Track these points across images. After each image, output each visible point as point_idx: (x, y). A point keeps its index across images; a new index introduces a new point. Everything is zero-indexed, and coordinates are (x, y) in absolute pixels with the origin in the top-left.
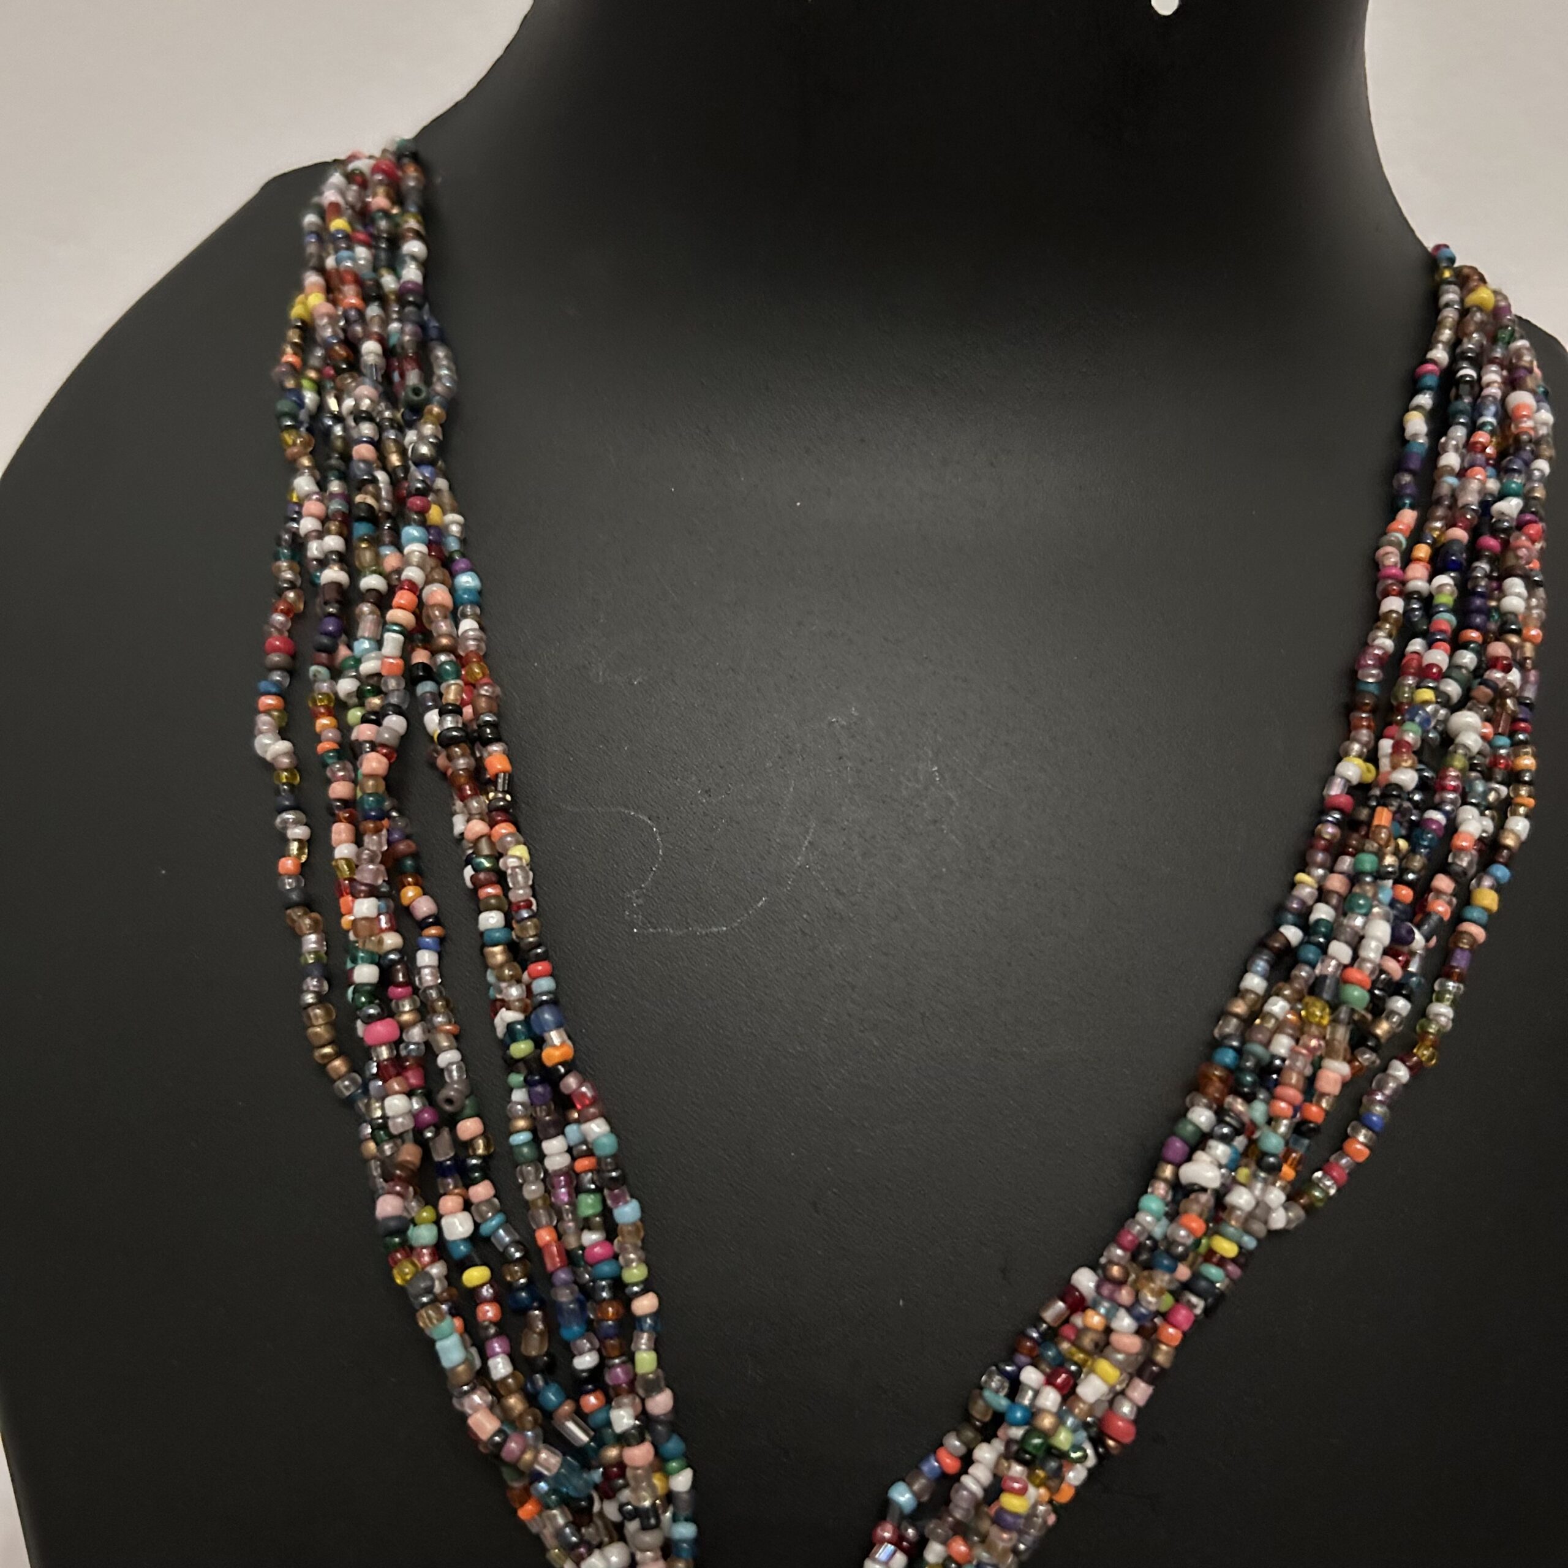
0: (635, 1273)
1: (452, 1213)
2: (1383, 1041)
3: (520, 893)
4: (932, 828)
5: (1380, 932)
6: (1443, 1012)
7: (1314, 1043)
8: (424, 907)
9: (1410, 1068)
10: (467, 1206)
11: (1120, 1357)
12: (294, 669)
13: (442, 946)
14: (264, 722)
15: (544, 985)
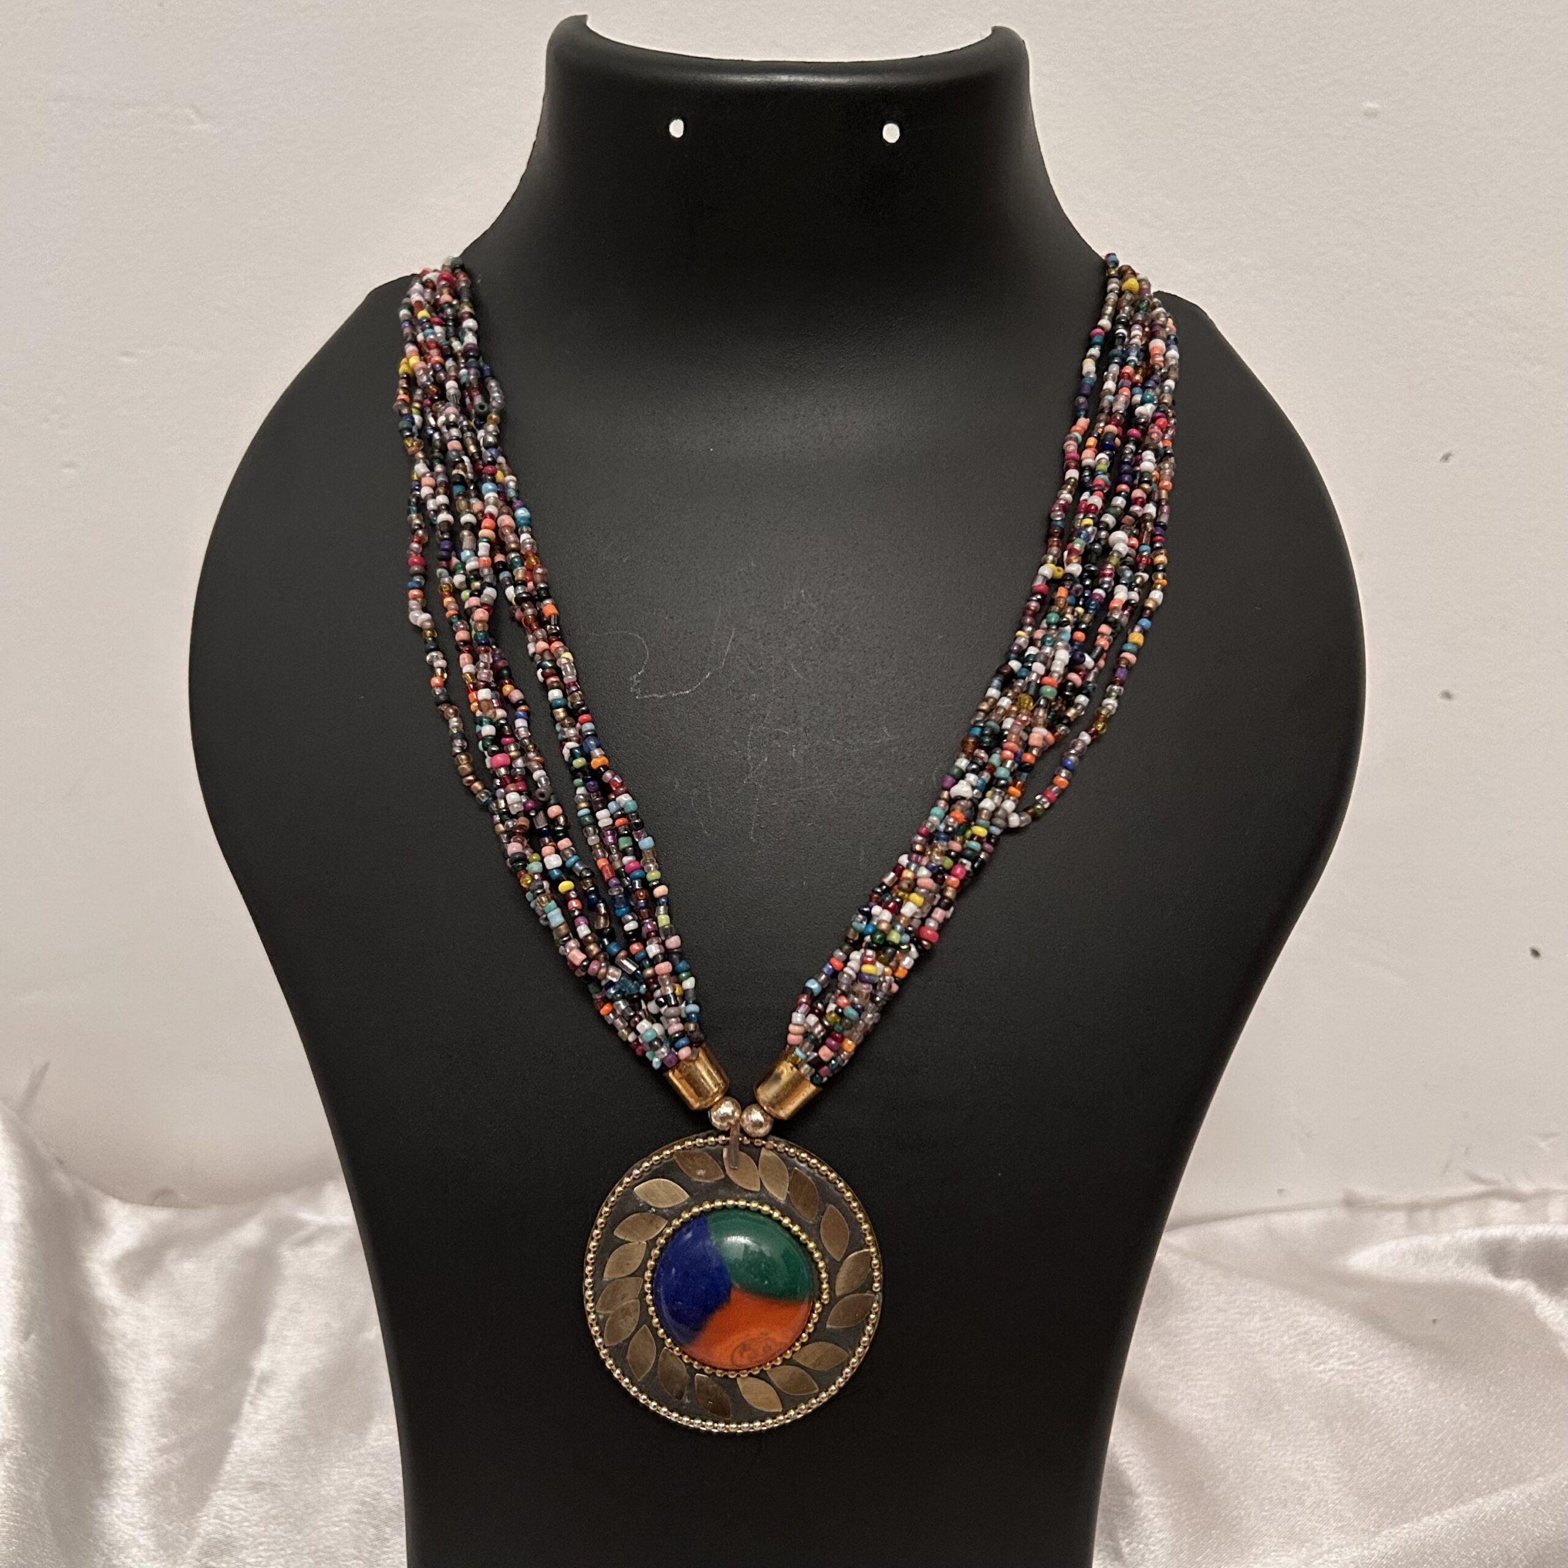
0: (653, 875)
1: (550, 854)
2: (1072, 720)
3: (569, 678)
4: (802, 625)
5: (1063, 656)
6: (1111, 703)
7: (1024, 718)
8: (516, 695)
9: (1091, 735)
10: (558, 851)
11: (922, 890)
12: (427, 574)
13: (528, 716)
14: (413, 604)
15: (588, 727)
